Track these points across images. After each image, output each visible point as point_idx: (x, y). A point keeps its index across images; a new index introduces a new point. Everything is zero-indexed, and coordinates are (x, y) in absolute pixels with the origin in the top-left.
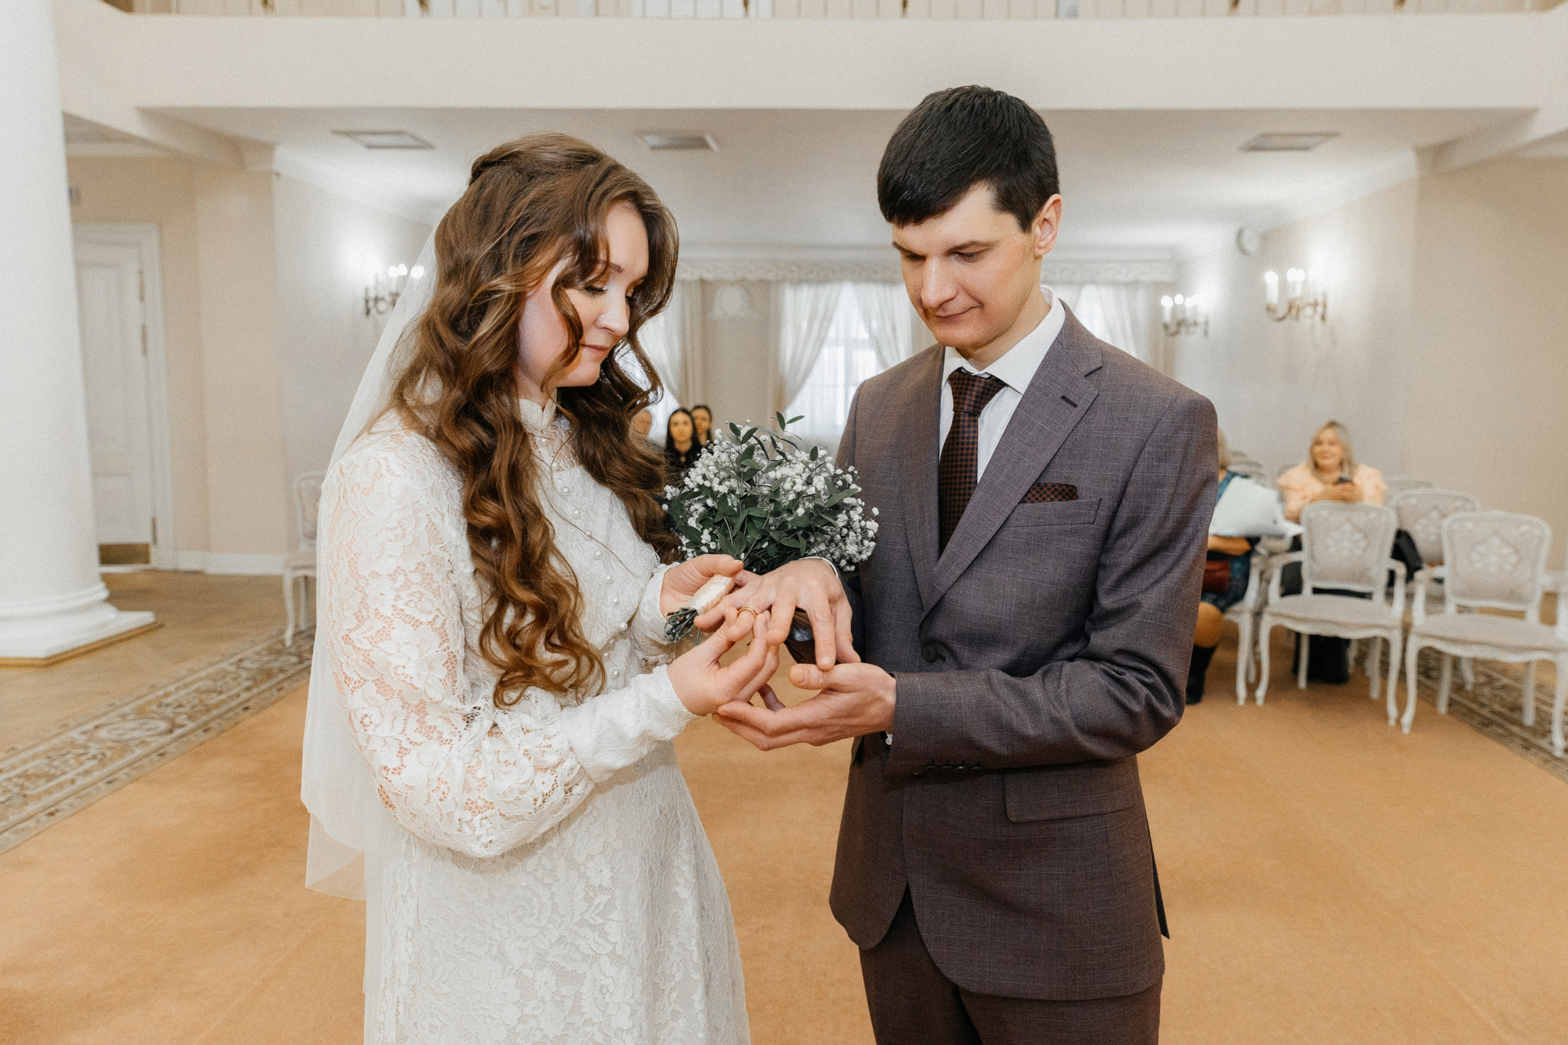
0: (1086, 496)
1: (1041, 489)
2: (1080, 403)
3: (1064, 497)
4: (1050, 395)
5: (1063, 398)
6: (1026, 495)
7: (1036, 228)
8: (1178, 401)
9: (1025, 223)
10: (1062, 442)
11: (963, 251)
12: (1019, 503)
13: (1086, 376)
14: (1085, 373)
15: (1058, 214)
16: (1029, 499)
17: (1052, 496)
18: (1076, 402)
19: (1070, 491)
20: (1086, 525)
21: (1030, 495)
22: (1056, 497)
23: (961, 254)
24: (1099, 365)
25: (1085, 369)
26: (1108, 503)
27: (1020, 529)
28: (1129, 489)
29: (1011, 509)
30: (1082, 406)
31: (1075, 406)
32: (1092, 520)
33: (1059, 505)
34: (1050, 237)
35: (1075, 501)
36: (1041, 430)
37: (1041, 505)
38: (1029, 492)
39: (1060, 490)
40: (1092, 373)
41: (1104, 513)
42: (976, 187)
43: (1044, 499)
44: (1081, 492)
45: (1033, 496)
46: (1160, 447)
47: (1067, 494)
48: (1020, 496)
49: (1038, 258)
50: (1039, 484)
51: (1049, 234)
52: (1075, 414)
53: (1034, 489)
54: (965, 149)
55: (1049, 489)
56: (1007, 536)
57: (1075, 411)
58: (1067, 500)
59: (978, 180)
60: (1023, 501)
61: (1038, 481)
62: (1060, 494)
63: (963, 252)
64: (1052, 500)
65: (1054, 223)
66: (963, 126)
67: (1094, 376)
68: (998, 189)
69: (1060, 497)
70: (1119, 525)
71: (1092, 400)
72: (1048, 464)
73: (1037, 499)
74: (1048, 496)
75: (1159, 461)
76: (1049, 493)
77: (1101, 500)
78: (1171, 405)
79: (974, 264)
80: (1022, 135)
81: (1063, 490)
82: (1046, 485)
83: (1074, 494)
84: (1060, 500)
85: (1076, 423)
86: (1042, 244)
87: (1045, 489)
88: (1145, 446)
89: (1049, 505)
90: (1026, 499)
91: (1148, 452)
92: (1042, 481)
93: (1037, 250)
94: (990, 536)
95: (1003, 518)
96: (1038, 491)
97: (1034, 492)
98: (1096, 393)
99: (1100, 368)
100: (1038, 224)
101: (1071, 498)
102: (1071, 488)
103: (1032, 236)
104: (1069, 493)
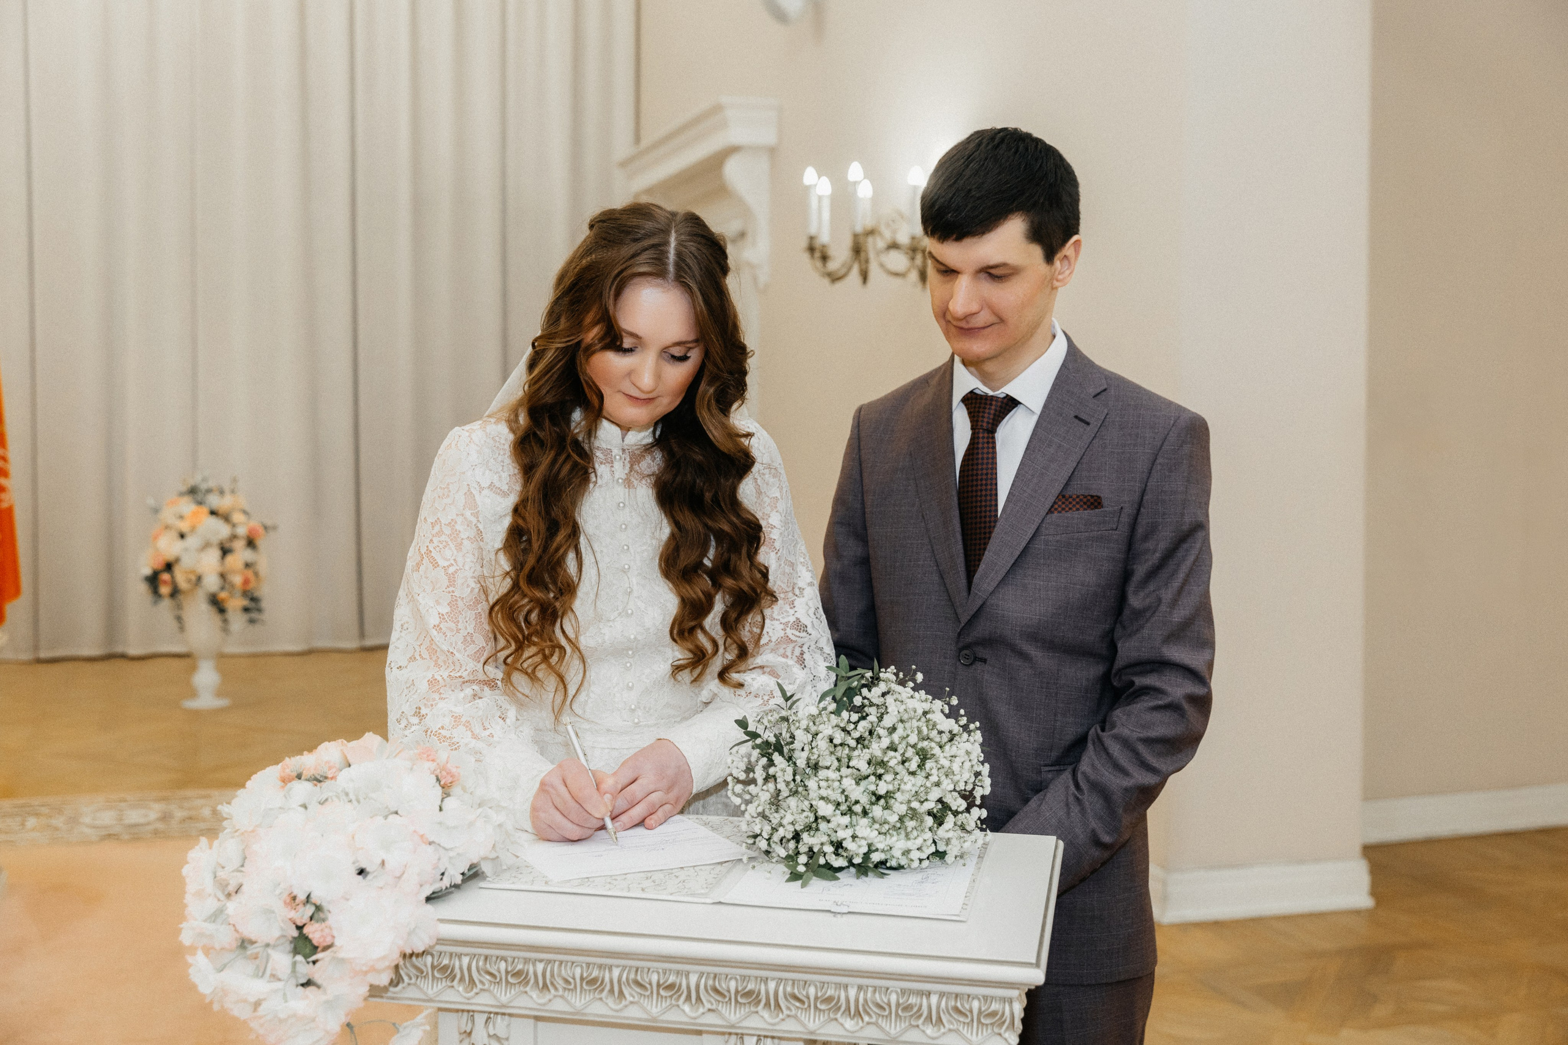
0: (1109, 506)
1: (1067, 500)
2: (1092, 421)
3: (1089, 507)
4: (1064, 415)
5: (1076, 417)
6: (1052, 506)
7: (1057, 263)
8: (1182, 418)
9: (1049, 257)
10: (1080, 457)
11: (993, 271)
12: (1047, 514)
13: (1095, 396)
14: (1093, 394)
15: (1077, 251)
16: (1056, 509)
17: (1078, 506)
18: (1088, 420)
19: (1095, 500)
20: (1110, 532)
21: (1056, 506)
22: (1081, 506)
23: (990, 275)
24: (1102, 388)
25: (1092, 391)
26: (1129, 510)
27: (1050, 538)
28: (1145, 498)
29: (1041, 519)
30: (1095, 424)
31: (1088, 424)
32: (1114, 526)
33: (1086, 514)
34: (1068, 272)
35: (1100, 510)
36: (1060, 446)
37: (1069, 514)
38: (1055, 503)
39: (1085, 500)
40: (1098, 394)
41: (1125, 519)
42: (1014, 217)
43: (1070, 509)
44: (1105, 502)
45: (1059, 506)
46: (1170, 459)
47: (1092, 504)
48: (1048, 507)
49: (1054, 288)
50: (1064, 496)
51: (1067, 269)
52: (1090, 431)
53: (1060, 500)
54: (1009, 183)
55: (1074, 500)
56: (1039, 545)
57: (1088, 428)
58: (1092, 509)
59: (1016, 211)
60: (1050, 511)
61: (1063, 493)
62: (1085, 503)
63: (993, 273)
64: (1078, 510)
65: (1072, 260)
66: (1008, 164)
67: (1102, 397)
68: (1032, 222)
69: (1085, 507)
70: (1140, 531)
71: (1103, 418)
72: (1070, 477)
73: (1063, 509)
74: (1074, 506)
75: (1170, 471)
76: (1074, 503)
77: (1122, 508)
78: (1175, 422)
79: (1001, 285)
80: (1056, 180)
81: (1088, 500)
82: (1070, 497)
83: (1099, 503)
84: (1085, 509)
85: (1091, 439)
86: (1060, 277)
87: (1070, 500)
88: (1156, 459)
89: (1076, 514)
90: (1053, 509)
91: (1160, 464)
92: (1068, 493)
93: (1055, 282)
94: (1024, 544)
95: (1034, 527)
96: (1064, 501)
97: (1060, 503)
98: (1106, 411)
99: (1105, 390)
100: (1059, 259)
101: (1096, 507)
102: (1096, 498)
103: (1053, 267)
104: (1095, 502)
